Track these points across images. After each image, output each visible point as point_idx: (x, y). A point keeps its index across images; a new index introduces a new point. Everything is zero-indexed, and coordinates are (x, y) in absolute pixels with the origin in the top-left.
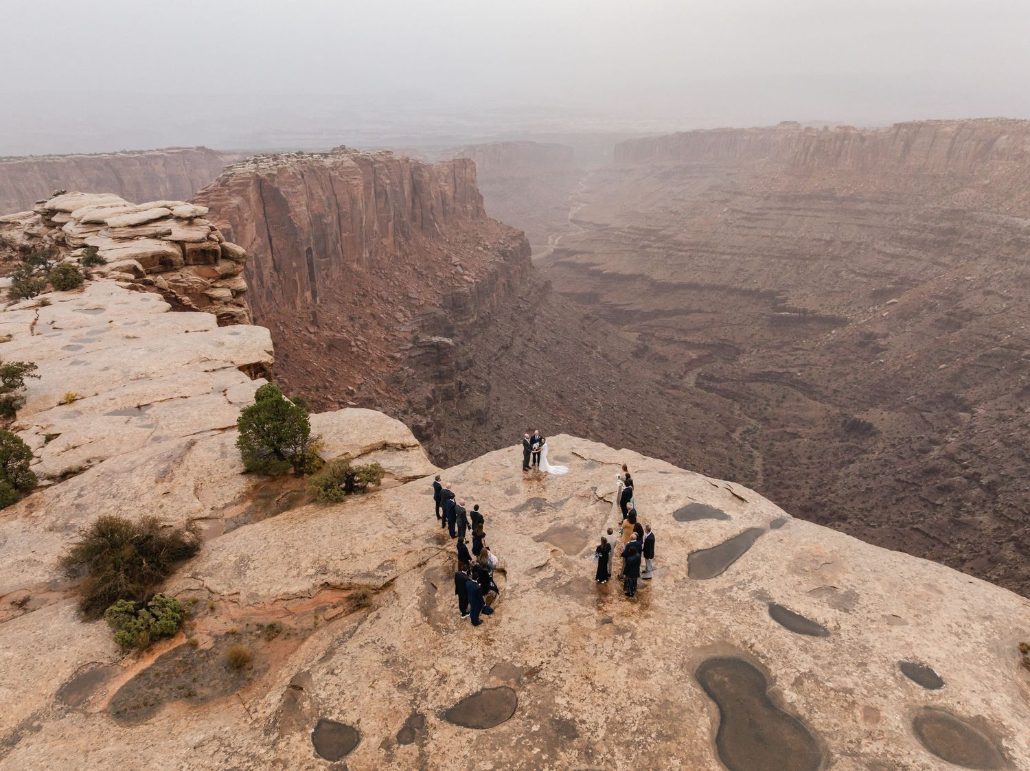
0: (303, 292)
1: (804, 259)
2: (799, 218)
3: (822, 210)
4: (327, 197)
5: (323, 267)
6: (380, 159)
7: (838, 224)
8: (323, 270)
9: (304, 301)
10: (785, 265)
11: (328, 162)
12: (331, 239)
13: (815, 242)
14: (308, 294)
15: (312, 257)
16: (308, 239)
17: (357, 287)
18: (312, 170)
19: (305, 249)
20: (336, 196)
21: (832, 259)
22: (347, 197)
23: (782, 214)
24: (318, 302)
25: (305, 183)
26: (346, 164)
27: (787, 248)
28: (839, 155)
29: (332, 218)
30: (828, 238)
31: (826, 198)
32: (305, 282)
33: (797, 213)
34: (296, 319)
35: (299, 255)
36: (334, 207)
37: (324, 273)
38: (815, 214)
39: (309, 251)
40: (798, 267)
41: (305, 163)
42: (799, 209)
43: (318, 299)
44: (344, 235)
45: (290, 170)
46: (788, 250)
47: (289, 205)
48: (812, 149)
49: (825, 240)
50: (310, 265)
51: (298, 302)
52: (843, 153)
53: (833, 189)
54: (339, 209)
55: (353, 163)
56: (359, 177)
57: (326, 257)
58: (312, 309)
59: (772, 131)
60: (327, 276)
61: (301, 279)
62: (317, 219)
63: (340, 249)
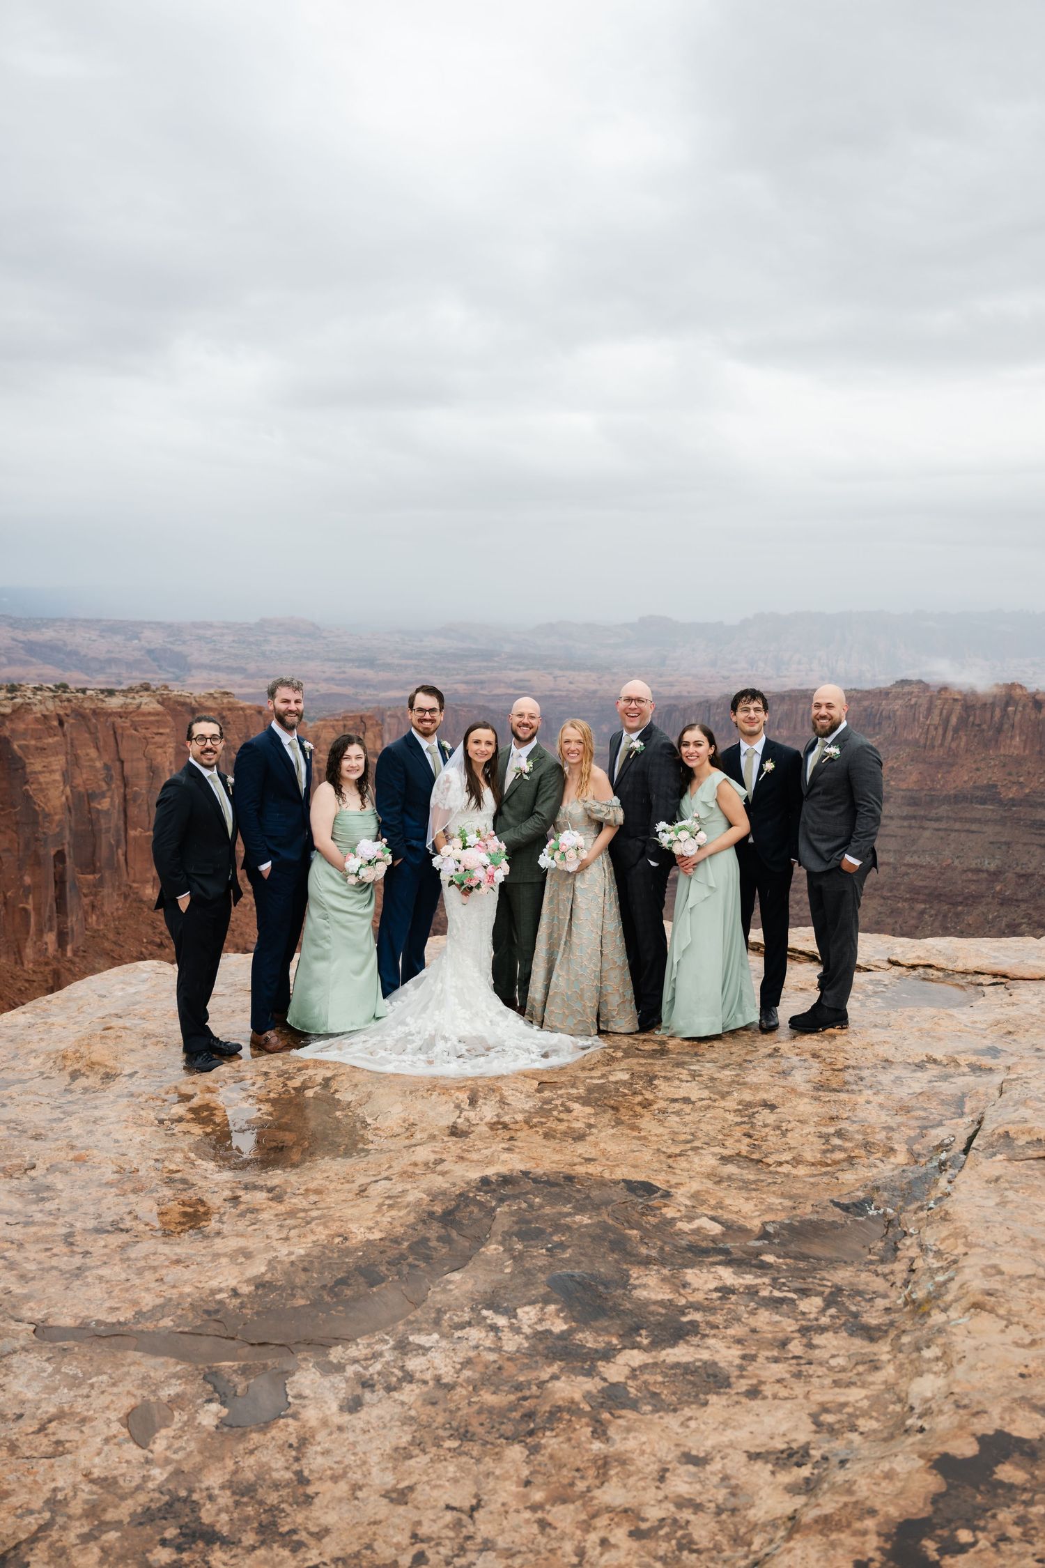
0: (40, 932)
1: (955, 904)
2: (942, 834)
3: (978, 821)
4: (105, 765)
5: (85, 891)
6: (210, 703)
7: (1008, 844)
8: (86, 896)
9: (42, 951)
10: (923, 912)
11: (114, 703)
12: (107, 840)
13: (970, 875)
14: (51, 938)
15: (64, 869)
16: (60, 834)
17: (150, 931)
18: (80, 714)
19: (53, 853)
20: (122, 762)
21: (1002, 904)
22: (142, 766)
23: (910, 827)
24: (69, 954)
25: (64, 735)
26: (144, 708)
27: (924, 883)
28: (999, 730)
29: (112, 801)
30: (992, 867)
31: (983, 801)
32: (47, 914)
33: (936, 825)
34: (19, 984)
35: (38, 862)
36: (117, 783)
37: (86, 901)
38: (967, 826)
39: (60, 857)
40: (945, 916)
41: (69, 700)
42: (938, 819)
43: (69, 948)
44: (132, 833)
45: (38, 710)
46: (926, 887)
47: (28, 770)
48: (954, 720)
49: (987, 871)
50: (60, 882)
51: (29, 952)
52: (1006, 726)
53: (995, 786)
54: (126, 786)
55: (159, 708)
56: (167, 730)
57: (93, 872)
58: (55, 965)
59: (884, 694)
60: (93, 907)
61: (38, 909)
62: (82, 803)
63: (122, 858)
